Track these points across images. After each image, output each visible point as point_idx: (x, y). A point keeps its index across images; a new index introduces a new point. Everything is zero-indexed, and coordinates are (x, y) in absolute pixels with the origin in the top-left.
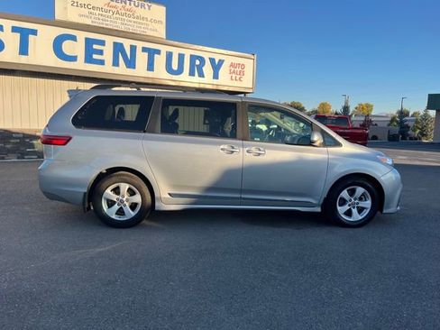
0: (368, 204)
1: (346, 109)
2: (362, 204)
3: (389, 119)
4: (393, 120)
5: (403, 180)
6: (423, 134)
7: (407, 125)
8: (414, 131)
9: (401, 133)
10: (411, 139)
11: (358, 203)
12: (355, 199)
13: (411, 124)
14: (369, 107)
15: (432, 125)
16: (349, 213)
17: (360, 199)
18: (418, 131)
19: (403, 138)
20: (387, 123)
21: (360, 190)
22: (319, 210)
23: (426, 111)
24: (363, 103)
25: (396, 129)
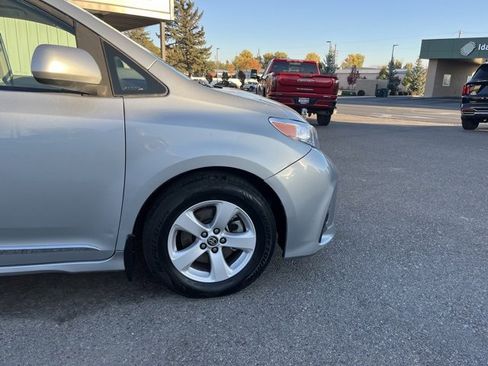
0: (248, 239)
1: (330, 58)
2: (234, 241)
3: (379, 71)
4: (382, 72)
5: (334, 176)
6: (414, 89)
7: (397, 78)
8: (404, 84)
9: (390, 87)
10: (400, 94)
11: (224, 240)
12: (217, 231)
13: (402, 77)
14: (360, 58)
15: (423, 78)
16: (203, 264)
17: (232, 228)
18: (409, 85)
19: (393, 94)
20: (375, 76)
21: (226, 210)
22: (119, 265)
23: (418, 61)
24: (355, 54)
25: (384, 83)
